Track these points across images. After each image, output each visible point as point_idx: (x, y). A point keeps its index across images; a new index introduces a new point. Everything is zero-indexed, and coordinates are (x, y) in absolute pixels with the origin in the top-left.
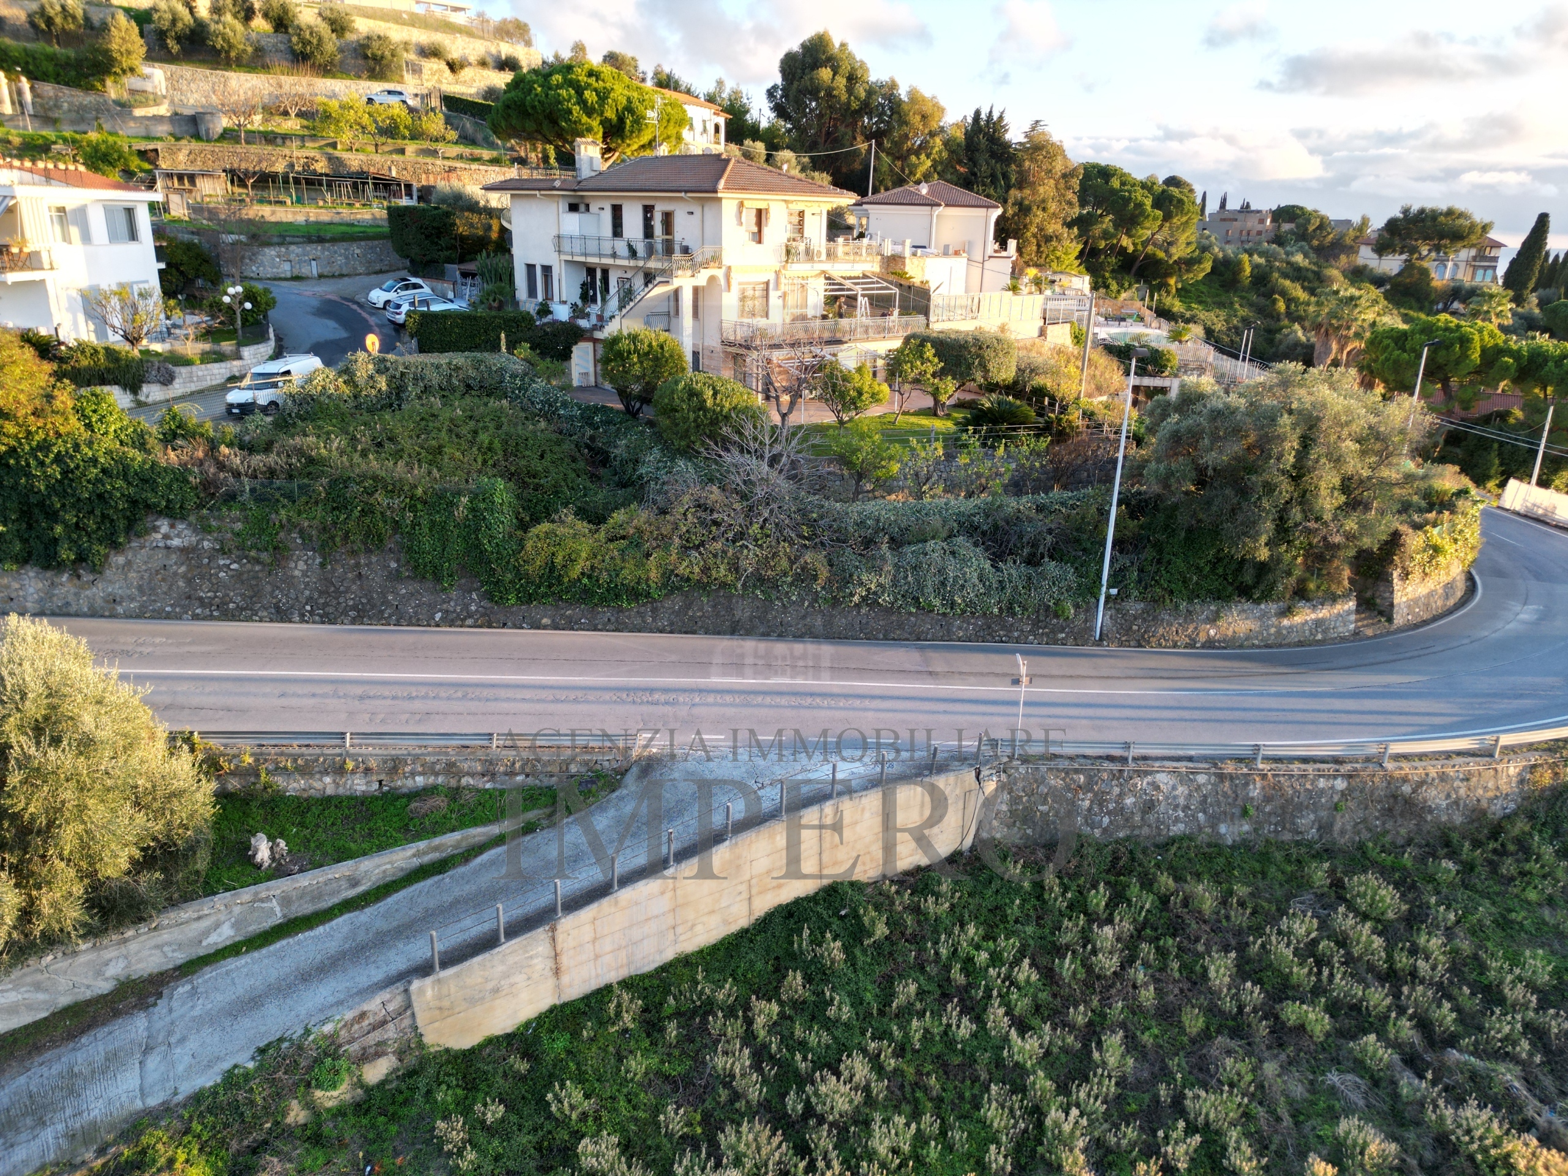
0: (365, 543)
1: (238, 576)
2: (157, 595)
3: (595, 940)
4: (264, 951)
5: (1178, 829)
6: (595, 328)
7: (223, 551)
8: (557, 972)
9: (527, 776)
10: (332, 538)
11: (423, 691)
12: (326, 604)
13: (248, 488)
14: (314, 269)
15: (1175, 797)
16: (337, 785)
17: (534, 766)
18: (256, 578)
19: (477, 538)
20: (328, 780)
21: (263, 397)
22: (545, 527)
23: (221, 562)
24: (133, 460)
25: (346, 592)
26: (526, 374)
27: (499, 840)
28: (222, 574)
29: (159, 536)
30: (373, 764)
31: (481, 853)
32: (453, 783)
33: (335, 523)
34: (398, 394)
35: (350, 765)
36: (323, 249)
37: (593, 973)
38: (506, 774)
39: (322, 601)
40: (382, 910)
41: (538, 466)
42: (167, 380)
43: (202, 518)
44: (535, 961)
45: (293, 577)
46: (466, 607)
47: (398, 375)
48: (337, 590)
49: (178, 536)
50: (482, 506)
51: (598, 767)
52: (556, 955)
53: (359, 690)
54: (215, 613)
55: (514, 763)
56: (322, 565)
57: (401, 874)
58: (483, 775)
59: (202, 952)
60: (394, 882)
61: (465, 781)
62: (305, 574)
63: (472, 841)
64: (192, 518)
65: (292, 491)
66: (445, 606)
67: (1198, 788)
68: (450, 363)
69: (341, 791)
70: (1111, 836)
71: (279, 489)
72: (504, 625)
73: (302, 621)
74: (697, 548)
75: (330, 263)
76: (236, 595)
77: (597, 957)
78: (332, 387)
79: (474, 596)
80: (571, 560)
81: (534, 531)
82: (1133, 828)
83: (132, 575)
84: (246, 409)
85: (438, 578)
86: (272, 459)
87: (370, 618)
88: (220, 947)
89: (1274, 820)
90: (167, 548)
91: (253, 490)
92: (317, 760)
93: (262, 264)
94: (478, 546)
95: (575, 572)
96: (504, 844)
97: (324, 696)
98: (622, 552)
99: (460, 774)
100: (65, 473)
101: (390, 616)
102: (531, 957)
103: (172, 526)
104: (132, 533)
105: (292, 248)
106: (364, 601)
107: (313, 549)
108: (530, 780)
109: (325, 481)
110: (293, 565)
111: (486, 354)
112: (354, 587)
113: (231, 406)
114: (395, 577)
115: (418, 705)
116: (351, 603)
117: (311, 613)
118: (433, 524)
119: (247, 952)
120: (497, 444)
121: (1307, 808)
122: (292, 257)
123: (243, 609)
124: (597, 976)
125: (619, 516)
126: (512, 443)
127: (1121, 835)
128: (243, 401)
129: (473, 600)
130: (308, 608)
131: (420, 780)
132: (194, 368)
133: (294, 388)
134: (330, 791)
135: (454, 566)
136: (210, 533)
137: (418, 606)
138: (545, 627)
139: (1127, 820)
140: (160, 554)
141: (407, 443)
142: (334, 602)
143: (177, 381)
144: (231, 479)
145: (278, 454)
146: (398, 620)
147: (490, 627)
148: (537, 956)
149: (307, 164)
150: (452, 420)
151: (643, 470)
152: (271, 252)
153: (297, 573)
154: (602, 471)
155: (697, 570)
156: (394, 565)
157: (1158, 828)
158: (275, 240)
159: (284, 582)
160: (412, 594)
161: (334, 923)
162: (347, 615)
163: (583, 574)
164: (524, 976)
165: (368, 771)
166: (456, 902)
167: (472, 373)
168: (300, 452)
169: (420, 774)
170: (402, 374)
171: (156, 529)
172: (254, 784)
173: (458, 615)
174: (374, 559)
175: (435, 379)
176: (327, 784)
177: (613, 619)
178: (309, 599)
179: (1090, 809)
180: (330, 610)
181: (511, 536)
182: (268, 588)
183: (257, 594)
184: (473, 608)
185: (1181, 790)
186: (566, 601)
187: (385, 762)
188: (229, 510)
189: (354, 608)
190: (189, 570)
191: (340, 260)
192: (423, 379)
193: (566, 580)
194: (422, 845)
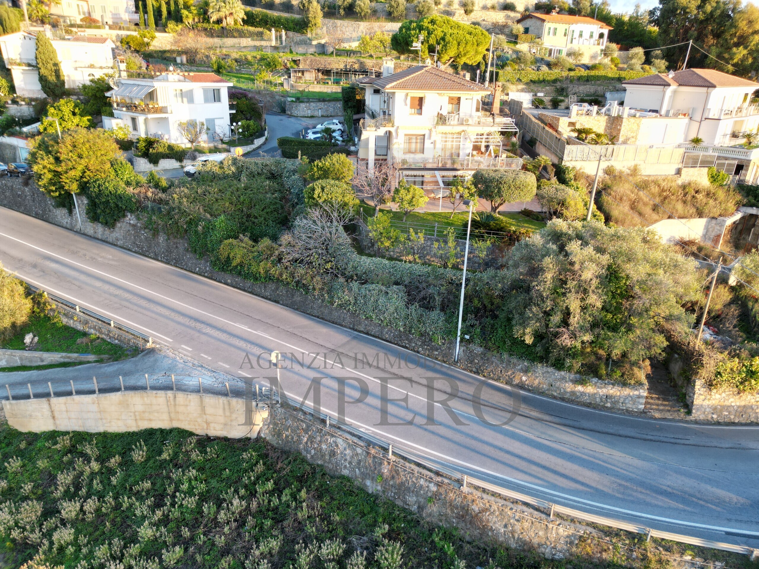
0: (177, 235)
1: (146, 238)
3: (67, 411)
4: (10, 373)
5: (346, 472)
7: (142, 228)
8: (54, 418)
9: (119, 341)
10: (168, 230)
13: (150, 206)
14: (320, 113)
15: (345, 455)
17: (121, 338)
18: (150, 240)
19: (206, 241)
22: (232, 240)
23: (142, 232)
24: (119, 189)
25: (173, 252)
28: (142, 237)
29: (128, 219)
34: (240, 174)
35: (76, 318)
36: (324, 105)
37: (69, 424)
38: (113, 338)
39: (166, 254)
42: (193, 159)
46: (205, 268)
48: (171, 251)
49: (132, 220)
50: (211, 227)
52: (52, 411)
54: (140, 251)
55: (116, 334)
56: (167, 240)
58: (108, 336)
61: (103, 336)
62: (162, 242)
64: (136, 214)
66: (199, 266)
67: (357, 454)
68: (263, 163)
69: (74, 327)
70: (315, 460)
73: (161, 261)
75: (327, 111)
76: (145, 246)
77: (69, 418)
78: (215, 169)
80: (235, 257)
81: (225, 241)
82: (325, 461)
83: (121, 231)
85: (196, 253)
87: (179, 265)
89: (394, 491)
90: (130, 223)
92: (70, 313)
93: (299, 110)
95: (236, 262)
96: (90, 363)
98: (254, 258)
99: (102, 333)
102: (42, 408)
103: (131, 216)
104: (122, 216)
105: (312, 104)
106: (177, 257)
107: (165, 233)
110: (159, 238)
114: (187, 250)
116: (174, 257)
119: (6, 372)
121: (413, 492)
122: (311, 107)
123: (147, 251)
127: (319, 463)
129: (208, 266)
130: (163, 256)
131: (92, 331)
133: (200, 168)
134: (71, 325)
136: (140, 220)
137: (192, 264)
138: (228, 284)
139: (322, 456)
140: (128, 225)
142: (170, 256)
144: (146, 202)
147: (211, 278)
148: (44, 409)
149: (352, 65)
152: (303, 105)
153: (160, 241)
156: (186, 245)
157: (336, 467)
158: (306, 100)
159: (157, 244)
160: (191, 258)
162: (173, 261)
163: (238, 264)
164: (40, 414)
165: (80, 322)
167: (273, 168)
169: (93, 328)
170: (242, 166)
171: (127, 216)
173: (203, 271)
174: (181, 241)
175: (254, 169)
178: (163, 253)
179: (306, 443)
180: (168, 258)
182: (153, 245)
183: (150, 246)
184: (208, 270)
185: (348, 452)
186: (234, 274)
188: (145, 213)
190: (134, 233)
191: (331, 109)
192: (250, 168)
193: (233, 265)
194: (64, 354)
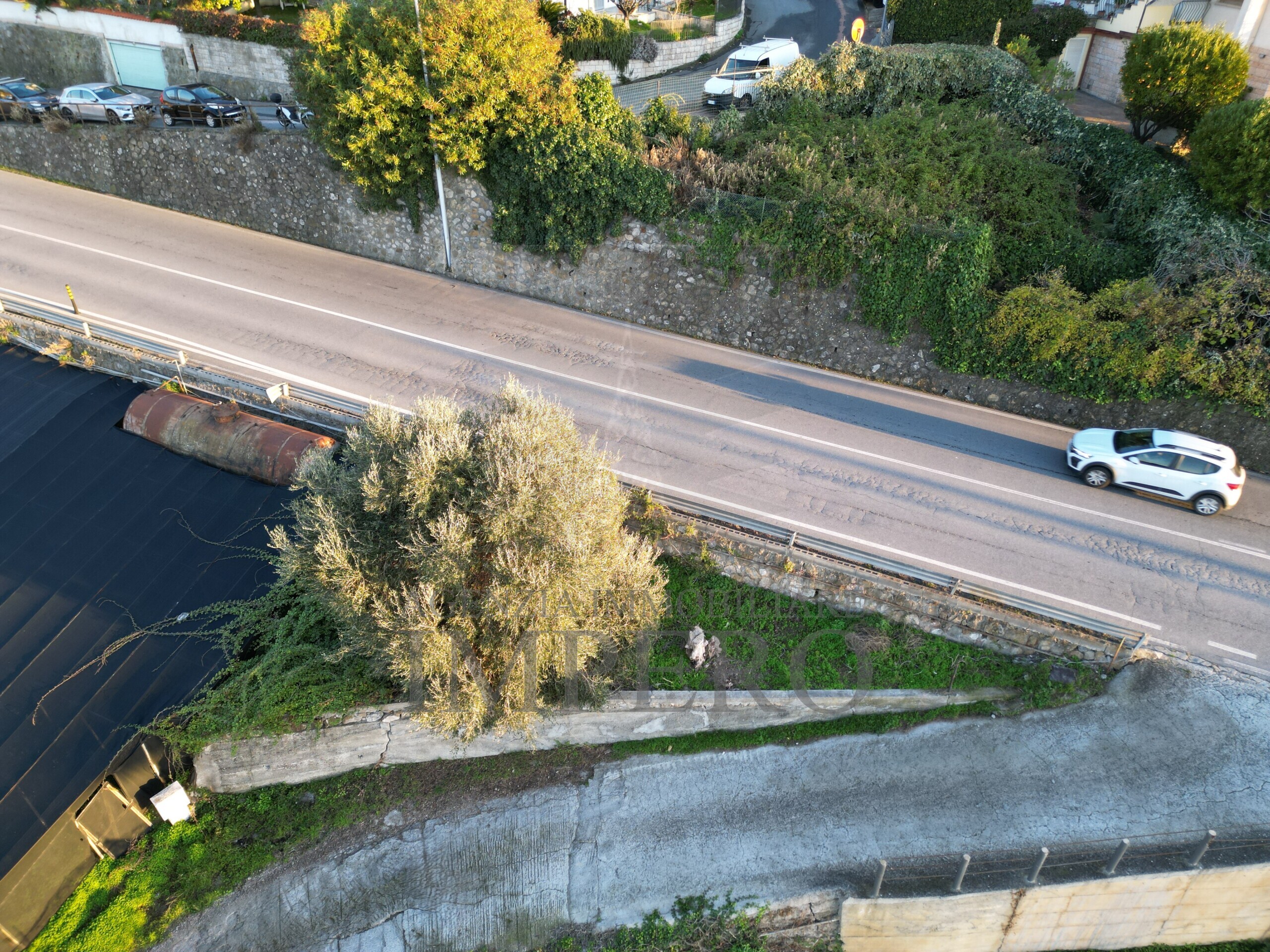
0: (820, 278)
1: (692, 289)
2: (620, 295)
3: (1062, 913)
4: (689, 758)
6: (1101, 15)
7: (683, 262)
8: (1007, 928)
9: (984, 636)
10: (789, 267)
11: (865, 476)
12: (767, 334)
13: (717, 200)
16: (773, 580)
17: (996, 629)
18: (707, 295)
19: (944, 294)
20: (764, 572)
21: (740, 88)
22: (1024, 291)
23: (680, 274)
24: (620, 157)
25: (789, 325)
26: (1020, 78)
27: (945, 713)
28: (678, 286)
29: (630, 238)
30: (814, 571)
31: (923, 723)
32: (897, 617)
33: (795, 251)
34: (873, 94)
35: (791, 565)
37: (1048, 938)
38: (960, 626)
39: (764, 329)
40: (810, 756)
41: (1022, 204)
42: (650, 57)
43: (670, 226)
44: (988, 915)
45: (742, 300)
46: (908, 364)
47: (879, 71)
48: (780, 322)
49: (647, 241)
50: (959, 256)
51: (1079, 655)
52: (1013, 915)
53: (798, 459)
54: (666, 323)
55: (973, 618)
56: (772, 293)
57: (830, 717)
58: (933, 620)
59: (632, 737)
60: (823, 723)
61: (909, 619)
62: (753, 299)
63: (914, 705)
64: (661, 225)
65: (759, 210)
66: (886, 359)
68: (937, 60)
69: (775, 587)
71: (746, 204)
72: (943, 393)
73: (741, 347)
74: (1221, 349)
76: (687, 308)
77: (1058, 926)
78: (809, 82)
79: (921, 354)
80: (1048, 337)
81: (1012, 294)
83: (603, 272)
84: (722, 102)
85: (887, 328)
86: (743, 169)
87: (806, 356)
88: (649, 737)
90: (636, 251)
91: (721, 202)
92: (758, 550)
94: (943, 301)
95: (1048, 354)
96: (951, 719)
97: (764, 458)
98: (1117, 339)
99: (907, 611)
100: (562, 164)
101: (827, 358)
102: (985, 912)
103: (643, 230)
104: (608, 231)
106: (804, 337)
107: (767, 275)
108: (986, 641)
109: (795, 203)
110: (744, 288)
111: (975, 48)
112: (798, 322)
113: (709, 96)
114: (843, 318)
115: (860, 496)
116: (791, 337)
117: (751, 339)
118: (898, 267)
119: (672, 753)
120: (981, 174)
123: (690, 323)
124: (1050, 941)
125: (1118, 288)
126: (997, 172)
128: (719, 92)
129: (917, 358)
130: (749, 334)
131: (860, 603)
132: (674, 44)
133: (772, 83)
134: (764, 583)
135: (909, 318)
136: (675, 242)
137: (858, 353)
138: (989, 405)
140: (629, 256)
141: (882, 163)
142: (775, 333)
143: (658, 58)
144: (704, 189)
145: (752, 164)
146: (833, 364)
147: (928, 391)
148: (991, 912)
150: (933, 136)
151: (1158, 225)
153: (746, 297)
154: (1092, 215)
155: (1214, 377)
156: (843, 305)
159: (732, 303)
160: (855, 340)
161: (758, 751)
162: (784, 348)
163: (1058, 355)
164: (970, 925)
165: (807, 576)
166: (892, 787)
167: (958, 73)
168: (772, 163)
169: (862, 596)
170: (884, 71)
171: (628, 231)
172: (693, 554)
173: (898, 371)
174: (825, 296)
175: (916, 77)
176: (763, 577)
177: (1075, 412)
178: (752, 326)
180: (769, 340)
181: (981, 295)
182: (717, 307)
183: (706, 311)
184: (916, 367)
186: (1026, 381)
187: (827, 573)
188: (696, 221)
189: (793, 342)
190: (650, 277)
192: (904, 78)
193: (1034, 358)
